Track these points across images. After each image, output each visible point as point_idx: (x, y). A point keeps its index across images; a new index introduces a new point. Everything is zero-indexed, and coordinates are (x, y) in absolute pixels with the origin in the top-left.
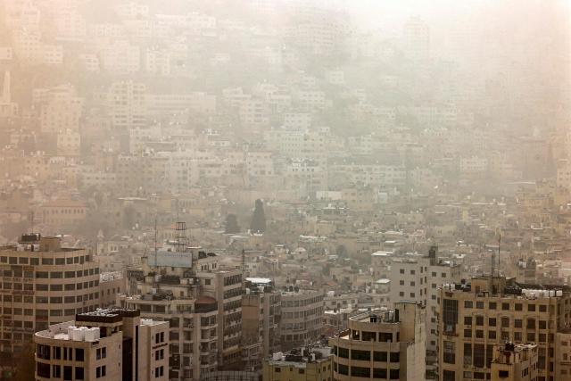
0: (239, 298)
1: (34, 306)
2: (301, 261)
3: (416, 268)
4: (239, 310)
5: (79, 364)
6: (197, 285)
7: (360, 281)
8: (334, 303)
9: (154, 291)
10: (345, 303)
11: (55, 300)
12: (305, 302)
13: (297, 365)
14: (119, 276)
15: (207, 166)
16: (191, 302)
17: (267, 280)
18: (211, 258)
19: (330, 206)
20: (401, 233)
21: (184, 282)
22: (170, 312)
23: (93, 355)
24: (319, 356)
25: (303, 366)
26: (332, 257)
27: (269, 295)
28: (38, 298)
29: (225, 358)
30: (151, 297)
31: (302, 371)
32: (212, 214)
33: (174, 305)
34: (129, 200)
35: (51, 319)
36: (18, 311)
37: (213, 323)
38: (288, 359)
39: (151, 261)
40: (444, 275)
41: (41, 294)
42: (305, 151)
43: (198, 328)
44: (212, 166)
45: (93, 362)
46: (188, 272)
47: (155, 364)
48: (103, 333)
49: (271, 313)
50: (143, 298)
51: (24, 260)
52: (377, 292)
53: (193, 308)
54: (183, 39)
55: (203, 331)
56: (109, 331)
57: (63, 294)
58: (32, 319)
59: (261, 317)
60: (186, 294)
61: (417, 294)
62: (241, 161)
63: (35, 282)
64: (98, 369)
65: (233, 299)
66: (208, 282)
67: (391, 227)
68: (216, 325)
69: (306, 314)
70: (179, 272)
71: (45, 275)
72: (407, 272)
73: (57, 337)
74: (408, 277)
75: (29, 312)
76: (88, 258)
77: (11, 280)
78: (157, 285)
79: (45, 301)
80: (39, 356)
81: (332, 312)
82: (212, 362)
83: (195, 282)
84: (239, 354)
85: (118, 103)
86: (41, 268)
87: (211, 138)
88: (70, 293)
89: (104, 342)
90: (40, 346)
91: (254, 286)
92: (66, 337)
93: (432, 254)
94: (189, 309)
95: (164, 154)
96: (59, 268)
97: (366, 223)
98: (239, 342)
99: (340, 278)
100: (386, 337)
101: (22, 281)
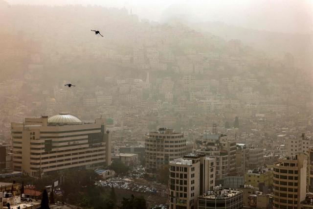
0: (235, 151)
1: (164, 153)
2: (252, 138)
3: (298, 141)
4: (235, 155)
5: (185, 173)
6: (220, 146)
7: (274, 145)
8: (266, 153)
9: (206, 148)
10: (270, 153)
11: (172, 151)
12: (257, 153)
13: (257, 174)
14: (193, 143)
15: (217, 105)
16: (219, 152)
17: (243, 145)
18: (225, 137)
19: (261, 119)
20: (287, 129)
21: (216, 145)
22: (211, 155)
23: (190, 170)
24: (264, 171)
25: (259, 175)
26: (263, 137)
27: (245, 150)
28: (165, 150)
29: (230, 172)
30: (204, 150)
31: (258, 177)
32: (219, 122)
33: (213, 153)
34: (190, 117)
35: (170, 157)
36: (158, 154)
37: (226, 159)
38: (253, 172)
39: (204, 137)
40: (307, 143)
41: (167, 148)
42: (252, 100)
43: (221, 161)
44: (218, 105)
45: (190, 172)
46: (217, 141)
47: (211, 173)
48: (193, 162)
49: (246, 156)
50: (202, 150)
51: (160, 137)
52: (281, 149)
53: (219, 154)
54: (208, 61)
55: (223, 162)
56: (195, 161)
57: (174, 148)
58: (163, 157)
59: (242, 157)
60: (217, 149)
61: (298, 150)
62: (229, 103)
63: (165, 144)
64: (192, 175)
65: (233, 151)
66: (224, 145)
67: (283, 126)
68: (227, 160)
69: (258, 156)
70: (214, 141)
71: (168, 142)
72: (294, 142)
73: (177, 163)
74: (294, 144)
75: (162, 155)
76: (182, 136)
77: (156, 144)
78: (207, 146)
79: (167, 151)
80: (171, 170)
81: (265, 156)
82: (226, 173)
83: (220, 145)
84: (235, 170)
85: (186, 83)
86: (166, 139)
87: (218, 95)
88: (176, 148)
89: (194, 165)
90: (172, 166)
91: (240, 147)
92: (180, 163)
93: (303, 136)
94: (218, 155)
95: (202, 101)
96: (173, 140)
97: (274, 125)
98: (235, 166)
99: (267, 144)
100: (293, 165)
101: (160, 144)
